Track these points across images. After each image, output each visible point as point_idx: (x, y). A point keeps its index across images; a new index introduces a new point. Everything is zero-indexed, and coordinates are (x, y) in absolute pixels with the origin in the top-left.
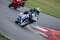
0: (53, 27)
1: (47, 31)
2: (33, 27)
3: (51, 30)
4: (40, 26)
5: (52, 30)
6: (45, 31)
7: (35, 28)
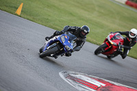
0: (117, 77)
1: (104, 85)
2: (72, 75)
3: (113, 83)
4: (89, 74)
5: (115, 84)
6: (99, 86)
7: (77, 78)
